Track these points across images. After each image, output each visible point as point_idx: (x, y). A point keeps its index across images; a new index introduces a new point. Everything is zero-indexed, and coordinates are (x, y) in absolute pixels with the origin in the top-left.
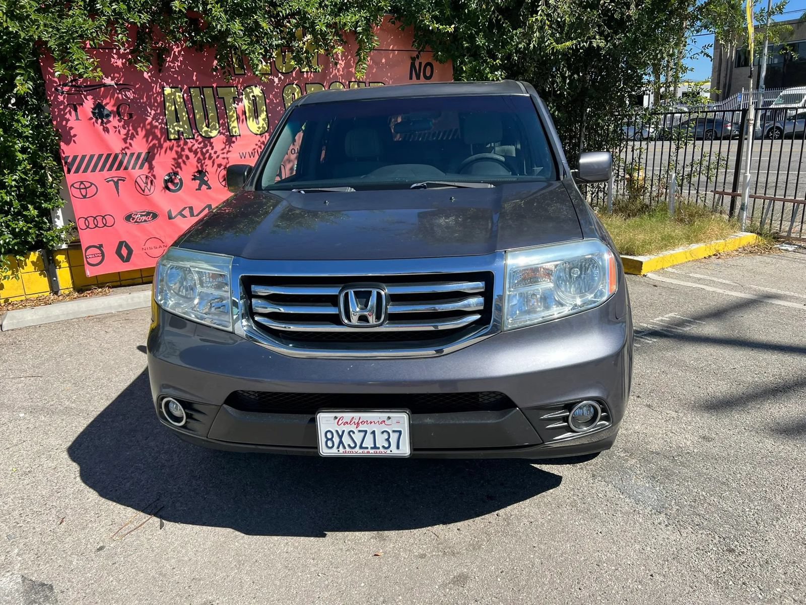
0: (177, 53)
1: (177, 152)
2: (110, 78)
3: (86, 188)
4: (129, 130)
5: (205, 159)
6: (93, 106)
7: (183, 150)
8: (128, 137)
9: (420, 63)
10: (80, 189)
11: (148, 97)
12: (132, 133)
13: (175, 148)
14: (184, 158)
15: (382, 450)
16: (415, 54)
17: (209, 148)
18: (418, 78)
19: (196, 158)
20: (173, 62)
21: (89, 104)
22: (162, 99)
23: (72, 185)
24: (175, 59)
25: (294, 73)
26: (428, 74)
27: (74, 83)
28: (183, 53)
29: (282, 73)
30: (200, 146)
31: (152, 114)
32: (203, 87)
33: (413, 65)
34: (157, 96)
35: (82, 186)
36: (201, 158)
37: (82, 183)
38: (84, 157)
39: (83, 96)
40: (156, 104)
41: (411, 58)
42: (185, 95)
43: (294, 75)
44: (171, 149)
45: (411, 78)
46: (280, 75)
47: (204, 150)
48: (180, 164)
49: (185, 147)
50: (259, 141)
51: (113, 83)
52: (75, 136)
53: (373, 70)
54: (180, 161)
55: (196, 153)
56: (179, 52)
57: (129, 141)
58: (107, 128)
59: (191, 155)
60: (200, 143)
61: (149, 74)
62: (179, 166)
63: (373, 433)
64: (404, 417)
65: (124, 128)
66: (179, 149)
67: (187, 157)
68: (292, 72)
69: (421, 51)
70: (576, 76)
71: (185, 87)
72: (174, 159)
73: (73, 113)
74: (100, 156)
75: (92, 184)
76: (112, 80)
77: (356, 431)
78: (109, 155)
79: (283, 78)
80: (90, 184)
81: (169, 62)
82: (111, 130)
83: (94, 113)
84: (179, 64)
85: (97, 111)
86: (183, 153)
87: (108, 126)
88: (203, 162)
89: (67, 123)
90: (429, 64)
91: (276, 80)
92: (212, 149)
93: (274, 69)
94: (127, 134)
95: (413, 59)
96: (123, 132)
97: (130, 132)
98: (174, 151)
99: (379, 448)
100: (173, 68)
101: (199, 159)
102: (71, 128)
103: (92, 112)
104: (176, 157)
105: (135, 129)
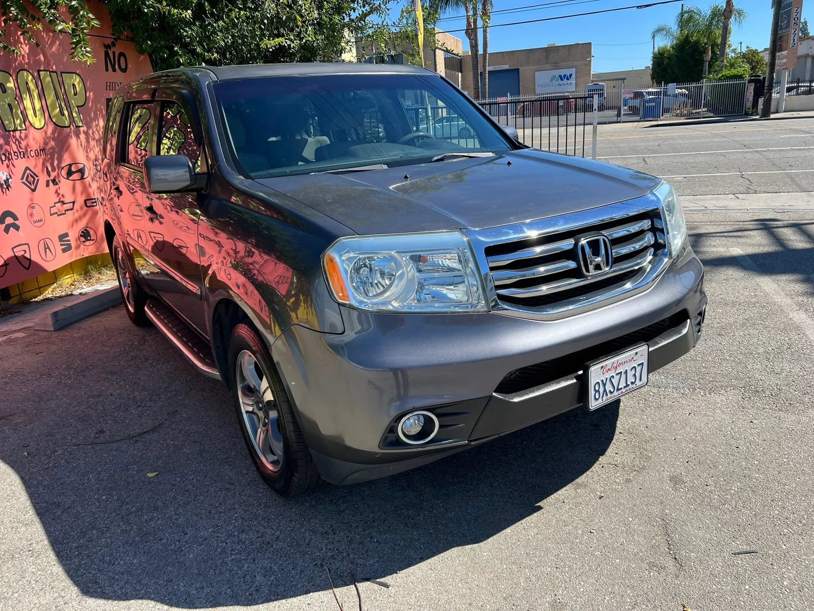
9: (114, 53)
16: (108, 42)
18: (114, 69)
26: (123, 67)
33: (107, 54)
41: (104, 45)
45: (107, 69)
63: (626, 372)
64: (645, 349)
69: (118, 38)
77: (615, 376)
90: (121, 54)
95: (107, 47)
99: (629, 385)
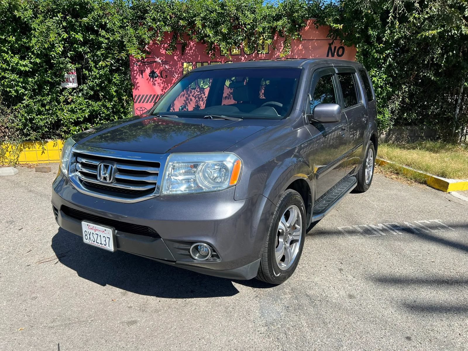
0: (192, 46)
1: (186, 97)
2: (159, 58)
3: (143, 110)
4: (165, 85)
5: (200, 101)
6: (150, 72)
7: (189, 96)
8: (164, 88)
9: (335, 47)
10: (140, 111)
11: (175, 69)
12: (166, 87)
13: (185, 95)
14: (189, 100)
15: (103, 245)
16: (331, 42)
17: (203, 95)
18: (333, 55)
19: (195, 100)
20: (189, 50)
21: (148, 71)
22: (182, 70)
23: (137, 109)
24: (191, 49)
25: (254, 54)
26: (340, 54)
27: (143, 61)
28: (195, 45)
29: (247, 54)
30: (198, 93)
31: (176, 77)
32: (203, 62)
33: (330, 48)
34: (180, 68)
35: (141, 109)
36: (198, 100)
37: (141, 108)
38: (143, 96)
39: (146, 67)
40: (178, 72)
42: (194, 67)
43: (254, 56)
44: (184, 95)
45: (328, 56)
46: (245, 55)
47: (200, 96)
48: (187, 103)
49: (190, 94)
50: (230, 92)
51: (160, 61)
52: (139, 86)
53: (303, 52)
54: (187, 102)
55: (195, 98)
56: (193, 45)
57: (164, 91)
58: (155, 83)
59: (193, 98)
60: (198, 92)
61: (177, 57)
62: (186, 104)
63: (100, 236)
64: (110, 231)
65: (163, 84)
66: (187, 96)
67: (191, 100)
68: (252, 54)
69: (335, 40)
70: (451, 53)
71: (194, 63)
72: (184, 101)
73: (141, 75)
74: (151, 95)
75: (145, 108)
76: (160, 59)
77: (95, 234)
78: (154, 95)
79: (247, 57)
80: (144, 109)
81: (188, 50)
82: (157, 84)
83: (150, 76)
84: (192, 51)
85: (151, 75)
86: (189, 98)
87: (155, 82)
88: (199, 102)
89: (136, 80)
90: (341, 47)
91: (243, 58)
92: (204, 95)
93: (242, 52)
94: (163, 87)
95: (330, 45)
96: (162, 85)
97: (165, 86)
98: (185, 97)
99: (102, 244)
100: (189, 53)
101: (197, 100)
102: (138, 83)
103: (149, 75)
104: (185, 99)
105: (167, 84)
